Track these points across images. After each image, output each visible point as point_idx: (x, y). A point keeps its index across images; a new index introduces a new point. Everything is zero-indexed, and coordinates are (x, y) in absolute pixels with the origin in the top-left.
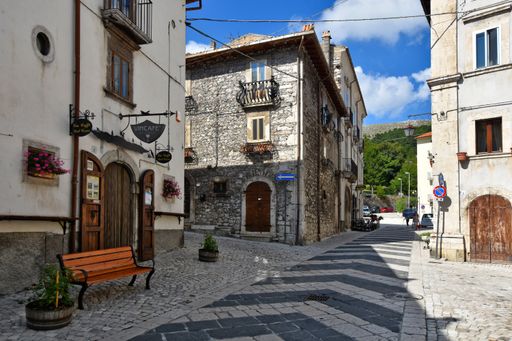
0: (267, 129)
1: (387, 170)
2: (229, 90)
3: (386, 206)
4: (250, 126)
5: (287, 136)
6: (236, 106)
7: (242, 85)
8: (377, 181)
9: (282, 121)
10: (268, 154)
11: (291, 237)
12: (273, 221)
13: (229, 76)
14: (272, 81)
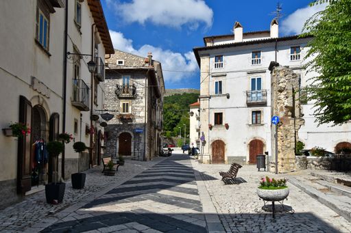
0: (130, 108)
1: (171, 121)
2: (111, 87)
3: (171, 143)
4: (121, 106)
5: (140, 112)
6: (114, 96)
7: (117, 86)
8: (166, 128)
9: (137, 105)
10: (131, 120)
11: (141, 158)
12: (132, 151)
13: (111, 81)
14: (133, 86)
